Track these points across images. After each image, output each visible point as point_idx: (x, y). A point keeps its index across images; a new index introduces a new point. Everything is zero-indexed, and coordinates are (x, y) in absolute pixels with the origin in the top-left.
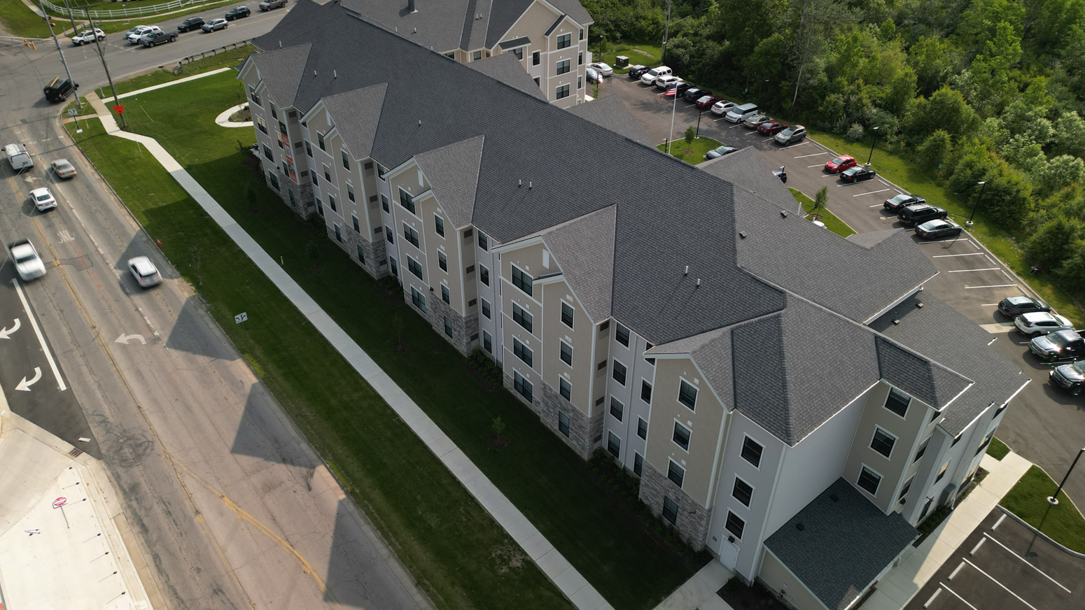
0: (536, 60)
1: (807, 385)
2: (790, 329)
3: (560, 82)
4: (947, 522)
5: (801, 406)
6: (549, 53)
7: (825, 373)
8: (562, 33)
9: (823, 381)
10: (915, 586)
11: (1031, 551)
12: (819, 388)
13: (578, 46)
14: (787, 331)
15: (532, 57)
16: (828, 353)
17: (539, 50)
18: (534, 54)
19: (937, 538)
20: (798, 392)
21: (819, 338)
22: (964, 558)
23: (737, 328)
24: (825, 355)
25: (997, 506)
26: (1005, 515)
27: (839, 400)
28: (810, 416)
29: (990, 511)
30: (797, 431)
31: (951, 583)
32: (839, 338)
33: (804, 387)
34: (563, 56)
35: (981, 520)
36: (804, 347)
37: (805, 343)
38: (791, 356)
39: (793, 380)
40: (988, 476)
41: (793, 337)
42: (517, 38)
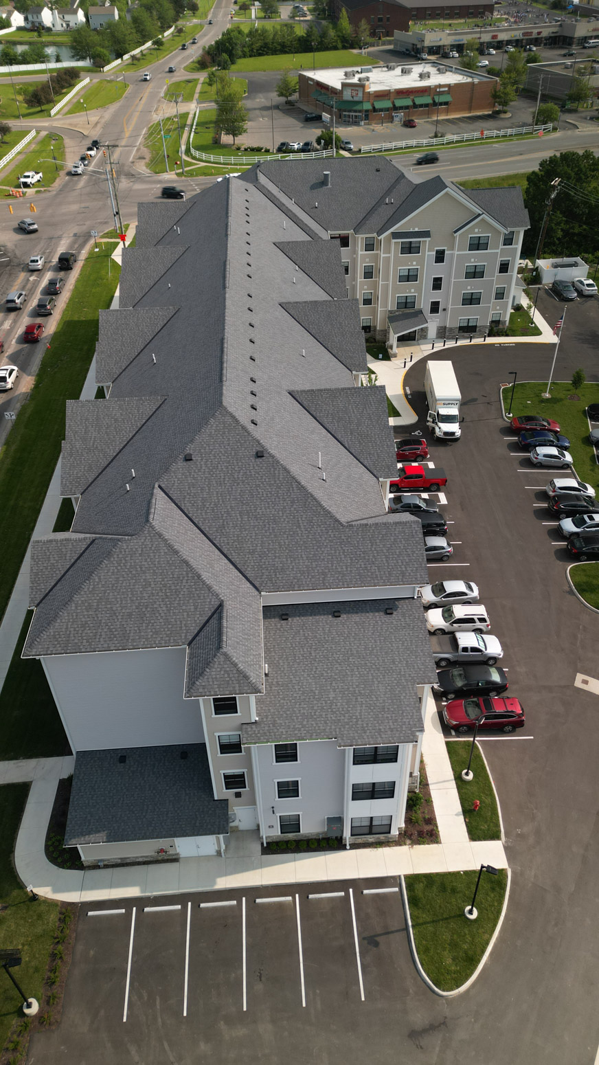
0: (440, 257)
1: (90, 613)
2: (120, 556)
3: (469, 288)
4: (325, 855)
5: (67, 628)
6: (456, 253)
7: (124, 611)
8: (476, 233)
9: (115, 617)
10: (215, 883)
11: (377, 939)
12: (103, 621)
13: (499, 251)
14: (115, 556)
15: (435, 253)
16: (145, 595)
17: (445, 248)
18: (437, 252)
19: (295, 861)
20: (74, 614)
21: (149, 577)
22: (297, 895)
23: (100, 538)
24: (140, 595)
25: (400, 876)
26: (396, 889)
27: (117, 642)
28: (68, 640)
29: (385, 875)
30: (40, 647)
31: (252, 906)
32: (173, 588)
33: (86, 613)
34: (475, 259)
35: (362, 876)
36: (121, 579)
37: (125, 576)
38: (97, 580)
39: (80, 602)
40: (435, 846)
41: (116, 565)
42: (416, 230)
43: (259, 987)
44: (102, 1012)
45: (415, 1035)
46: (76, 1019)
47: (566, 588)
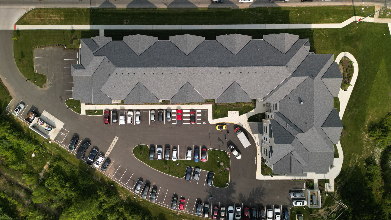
40: (85, 104)
43: (67, 77)
44: (65, 56)
45: (61, 97)
46: (64, 53)
47: (142, 143)
